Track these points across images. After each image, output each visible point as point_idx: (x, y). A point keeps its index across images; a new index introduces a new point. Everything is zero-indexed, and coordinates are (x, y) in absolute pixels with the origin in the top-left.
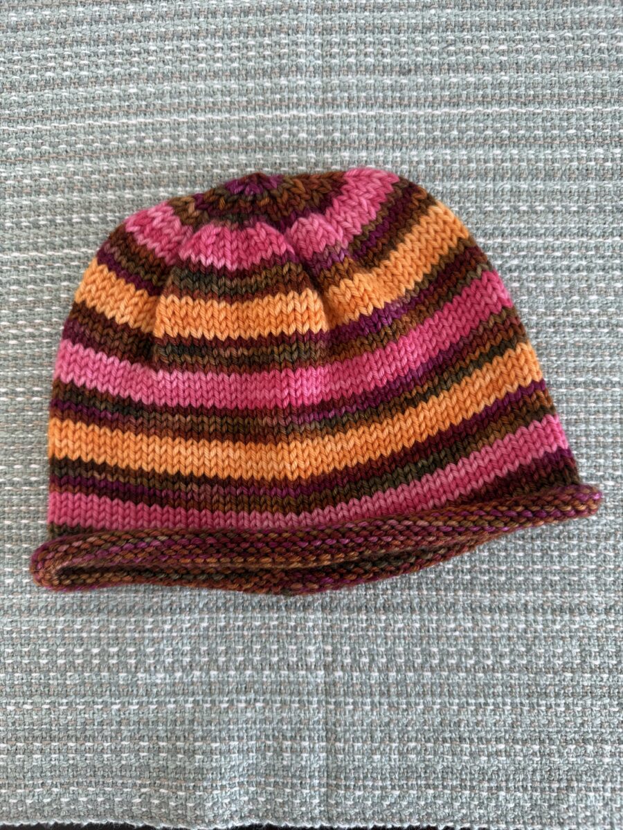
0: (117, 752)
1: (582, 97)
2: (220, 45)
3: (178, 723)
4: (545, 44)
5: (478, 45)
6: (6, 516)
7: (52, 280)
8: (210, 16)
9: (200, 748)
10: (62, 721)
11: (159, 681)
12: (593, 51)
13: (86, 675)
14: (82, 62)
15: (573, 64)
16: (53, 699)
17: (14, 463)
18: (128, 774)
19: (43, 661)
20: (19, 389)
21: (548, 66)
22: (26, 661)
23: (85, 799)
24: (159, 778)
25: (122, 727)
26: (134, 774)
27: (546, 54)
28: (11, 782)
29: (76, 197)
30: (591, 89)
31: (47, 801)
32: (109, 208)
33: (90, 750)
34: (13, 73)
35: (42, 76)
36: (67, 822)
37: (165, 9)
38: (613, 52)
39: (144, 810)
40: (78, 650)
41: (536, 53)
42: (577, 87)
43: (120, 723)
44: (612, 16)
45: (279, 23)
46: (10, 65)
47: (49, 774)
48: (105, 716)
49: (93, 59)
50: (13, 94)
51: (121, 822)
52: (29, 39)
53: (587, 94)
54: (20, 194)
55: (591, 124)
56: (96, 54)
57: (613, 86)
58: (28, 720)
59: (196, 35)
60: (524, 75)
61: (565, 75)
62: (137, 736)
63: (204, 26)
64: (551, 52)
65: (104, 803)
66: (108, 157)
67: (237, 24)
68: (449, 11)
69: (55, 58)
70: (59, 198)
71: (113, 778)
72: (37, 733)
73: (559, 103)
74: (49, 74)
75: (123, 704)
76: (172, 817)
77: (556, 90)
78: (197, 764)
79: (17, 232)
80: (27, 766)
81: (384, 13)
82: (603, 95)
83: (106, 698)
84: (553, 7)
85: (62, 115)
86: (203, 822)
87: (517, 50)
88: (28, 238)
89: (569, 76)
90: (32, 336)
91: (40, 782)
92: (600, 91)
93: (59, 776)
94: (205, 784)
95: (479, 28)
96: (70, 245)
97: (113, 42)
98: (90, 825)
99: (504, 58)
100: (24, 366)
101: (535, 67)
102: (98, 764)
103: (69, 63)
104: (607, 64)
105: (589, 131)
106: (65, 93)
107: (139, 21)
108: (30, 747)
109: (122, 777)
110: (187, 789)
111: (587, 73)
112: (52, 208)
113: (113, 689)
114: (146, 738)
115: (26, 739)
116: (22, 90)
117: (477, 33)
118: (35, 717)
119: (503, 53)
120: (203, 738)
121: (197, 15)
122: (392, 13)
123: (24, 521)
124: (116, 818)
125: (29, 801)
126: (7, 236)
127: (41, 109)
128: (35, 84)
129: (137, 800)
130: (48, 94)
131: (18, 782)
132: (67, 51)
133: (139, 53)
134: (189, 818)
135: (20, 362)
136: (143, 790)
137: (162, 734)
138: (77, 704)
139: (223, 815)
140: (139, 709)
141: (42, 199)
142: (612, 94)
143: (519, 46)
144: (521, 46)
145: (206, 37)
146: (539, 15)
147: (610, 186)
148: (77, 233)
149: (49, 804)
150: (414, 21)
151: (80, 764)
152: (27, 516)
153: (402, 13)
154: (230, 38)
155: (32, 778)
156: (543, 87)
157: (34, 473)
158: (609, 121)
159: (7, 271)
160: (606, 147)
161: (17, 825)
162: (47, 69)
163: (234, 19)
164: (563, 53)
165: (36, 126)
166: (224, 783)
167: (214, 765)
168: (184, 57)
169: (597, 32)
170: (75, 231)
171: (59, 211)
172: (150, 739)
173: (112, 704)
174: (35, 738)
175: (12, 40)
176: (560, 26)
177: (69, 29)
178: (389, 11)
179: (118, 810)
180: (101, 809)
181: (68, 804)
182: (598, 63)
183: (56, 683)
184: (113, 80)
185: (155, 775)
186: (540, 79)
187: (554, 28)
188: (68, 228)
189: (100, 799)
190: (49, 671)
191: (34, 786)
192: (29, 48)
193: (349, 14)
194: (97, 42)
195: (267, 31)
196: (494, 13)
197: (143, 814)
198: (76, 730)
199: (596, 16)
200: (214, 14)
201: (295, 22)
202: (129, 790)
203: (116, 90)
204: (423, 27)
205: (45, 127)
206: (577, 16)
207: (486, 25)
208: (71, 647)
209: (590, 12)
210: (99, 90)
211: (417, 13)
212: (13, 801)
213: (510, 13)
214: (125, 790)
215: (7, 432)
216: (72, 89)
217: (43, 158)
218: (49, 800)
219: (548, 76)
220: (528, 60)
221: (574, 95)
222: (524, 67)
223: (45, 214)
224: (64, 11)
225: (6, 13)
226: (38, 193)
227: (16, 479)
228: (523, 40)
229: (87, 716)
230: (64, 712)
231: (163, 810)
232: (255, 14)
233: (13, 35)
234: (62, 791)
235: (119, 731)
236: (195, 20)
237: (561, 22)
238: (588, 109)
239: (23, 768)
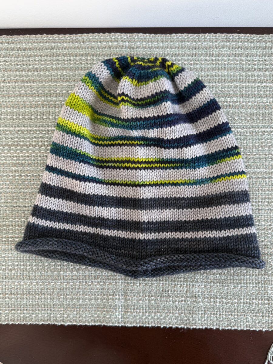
0: (52, 299)
1: (217, 80)
2: (95, 59)
3: (74, 289)
4: (206, 62)
5: (183, 61)
6: (17, 217)
7: (36, 138)
8: (92, 48)
9: (81, 297)
10: (34, 288)
11: (68, 275)
12: (222, 65)
13: (43, 272)
14: (48, 63)
15: (215, 69)
16: (31, 280)
17: (20, 199)
18: (56, 307)
19: (28, 268)
20: (23, 174)
21: (207, 69)
22: (22, 267)
23: (41, 315)
24: (67, 308)
25: (55, 291)
26: (58, 307)
27: (206, 65)
28: (16, 309)
29: (45, 110)
30: (221, 77)
31: (27, 316)
32: (56, 114)
33: (43, 298)
34: (24, 65)
35: (34, 67)
36: (34, 323)
37: (77, 46)
38: (229, 65)
39: (61, 319)
40: (40, 264)
41: (202, 65)
42: (216, 77)
43: (54, 289)
44: (229, 52)
45: (115, 52)
46: (23, 62)
47: (29, 306)
48: (49, 287)
49: (51, 62)
50: (24, 72)
51: (53, 323)
52: (30, 54)
53: (219, 79)
54: (25, 107)
55: (220, 89)
56: (53, 60)
57: (228, 77)
58: (22, 288)
59: (87, 55)
60: (198, 72)
61: (212, 72)
62: (60, 294)
63: (90, 51)
64: (208, 64)
65: (47, 317)
66: (56, 96)
67: (101, 52)
68: (174, 50)
69: (38, 61)
70: (39, 110)
71: (51, 308)
72: (25, 292)
73: (210, 82)
74: (36, 66)
75: (55, 282)
76: (71, 320)
77: (209, 78)
78: (80, 303)
79: (24, 120)
80: (22, 303)
81: (152, 50)
82: (225, 80)
83: (49, 280)
84: (209, 49)
85: (41, 81)
86: (82, 322)
87: (196, 64)
88: (28, 123)
89: (214, 73)
90: (28, 156)
91: (26, 309)
92: (224, 78)
93: (32, 307)
94: (83, 309)
95: (184, 56)
96: (43, 126)
97: (59, 56)
98: (42, 324)
99: (192, 66)
100: (25, 166)
101: (202, 69)
102: (45, 303)
103: (43, 63)
104: (227, 69)
105: (219, 92)
106: (41, 73)
107: (68, 49)
108: (23, 297)
109: (54, 308)
110: (77, 311)
111: (219, 72)
112: (37, 113)
113: (52, 277)
114: (63, 295)
115: (21, 294)
116: (26, 71)
117: (183, 57)
118: (25, 287)
119: (191, 64)
120: (82, 294)
121: (88, 48)
122: (154, 50)
123: (23, 219)
124: (51, 322)
125: (22, 315)
126: (20, 122)
127: (33, 78)
128: (31, 69)
129: (59, 316)
130: (36, 73)
131: (18, 309)
132: (43, 59)
133: (68, 60)
134: (77, 321)
135: (24, 165)
136: (61, 312)
137: (68, 293)
138: (39, 282)
139: (88, 320)
140: (60, 284)
141: (33, 110)
142: (228, 80)
143: (197, 62)
144: (198, 62)
145: (90, 56)
146: (204, 51)
147: (226, 111)
148: (45, 122)
149: (28, 317)
150: (162, 53)
151: (40, 303)
152: (24, 218)
153: (158, 50)
154: (99, 57)
155: (23, 307)
156: (204, 77)
157: (27, 203)
158: (226, 89)
159: (20, 134)
160: (225, 97)
161: (17, 324)
162: (36, 64)
163: (101, 50)
164: (212, 65)
165: (31, 84)
166: (89, 309)
167: (86, 303)
168: (83, 62)
169: (223, 58)
170: (44, 121)
171: (39, 114)
172: (64, 295)
173: (51, 282)
174: (24, 294)
175: (24, 53)
176: (212, 55)
177: (44, 51)
178: (153, 49)
179: (52, 319)
180: (46, 319)
181: (35, 317)
182: (223, 69)
183: (32, 275)
184: (58, 69)
185: (65, 307)
186: (204, 74)
187: (209, 56)
188: (42, 120)
189: (46, 315)
190: (30, 271)
191: (24, 310)
192: (29, 56)
193: (140, 50)
194: (53, 56)
195: (112, 55)
196: (189, 50)
197: (61, 320)
198: (39, 291)
199: (223, 52)
200: (94, 48)
201: (121, 52)
202: (56, 312)
203: (59, 73)
204: (165, 55)
205: (34, 85)
206: (217, 52)
207: (186, 55)
208: (38, 263)
209: (221, 51)
210: (53, 73)
211: (163, 50)
212: (16, 315)
213: (195, 50)
214: (55, 312)
215: (18, 189)
216: (44, 72)
217: (33, 95)
218: (28, 315)
219: (206, 73)
220: (200, 67)
221: (215, 80)
222: (198, 69)
223: (34, 115)
224: (42, 45)
225: (22, 44)
226: (32, 107)
227: (20, 205)
228: (198, 60)
229: (43, 286)
230: (35, 285)
231: (68, 319)
232: (108, 49)
233: (24, 52)
234: (33, 312)
235: (53, 292)
236: (87, 50)
237: (211, 54)
238: (219, 85)
239: (20, 304)
